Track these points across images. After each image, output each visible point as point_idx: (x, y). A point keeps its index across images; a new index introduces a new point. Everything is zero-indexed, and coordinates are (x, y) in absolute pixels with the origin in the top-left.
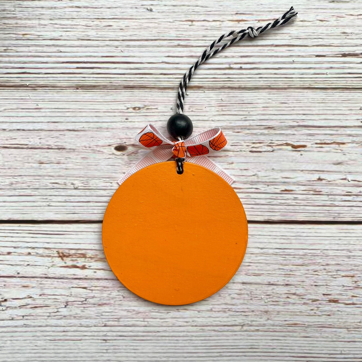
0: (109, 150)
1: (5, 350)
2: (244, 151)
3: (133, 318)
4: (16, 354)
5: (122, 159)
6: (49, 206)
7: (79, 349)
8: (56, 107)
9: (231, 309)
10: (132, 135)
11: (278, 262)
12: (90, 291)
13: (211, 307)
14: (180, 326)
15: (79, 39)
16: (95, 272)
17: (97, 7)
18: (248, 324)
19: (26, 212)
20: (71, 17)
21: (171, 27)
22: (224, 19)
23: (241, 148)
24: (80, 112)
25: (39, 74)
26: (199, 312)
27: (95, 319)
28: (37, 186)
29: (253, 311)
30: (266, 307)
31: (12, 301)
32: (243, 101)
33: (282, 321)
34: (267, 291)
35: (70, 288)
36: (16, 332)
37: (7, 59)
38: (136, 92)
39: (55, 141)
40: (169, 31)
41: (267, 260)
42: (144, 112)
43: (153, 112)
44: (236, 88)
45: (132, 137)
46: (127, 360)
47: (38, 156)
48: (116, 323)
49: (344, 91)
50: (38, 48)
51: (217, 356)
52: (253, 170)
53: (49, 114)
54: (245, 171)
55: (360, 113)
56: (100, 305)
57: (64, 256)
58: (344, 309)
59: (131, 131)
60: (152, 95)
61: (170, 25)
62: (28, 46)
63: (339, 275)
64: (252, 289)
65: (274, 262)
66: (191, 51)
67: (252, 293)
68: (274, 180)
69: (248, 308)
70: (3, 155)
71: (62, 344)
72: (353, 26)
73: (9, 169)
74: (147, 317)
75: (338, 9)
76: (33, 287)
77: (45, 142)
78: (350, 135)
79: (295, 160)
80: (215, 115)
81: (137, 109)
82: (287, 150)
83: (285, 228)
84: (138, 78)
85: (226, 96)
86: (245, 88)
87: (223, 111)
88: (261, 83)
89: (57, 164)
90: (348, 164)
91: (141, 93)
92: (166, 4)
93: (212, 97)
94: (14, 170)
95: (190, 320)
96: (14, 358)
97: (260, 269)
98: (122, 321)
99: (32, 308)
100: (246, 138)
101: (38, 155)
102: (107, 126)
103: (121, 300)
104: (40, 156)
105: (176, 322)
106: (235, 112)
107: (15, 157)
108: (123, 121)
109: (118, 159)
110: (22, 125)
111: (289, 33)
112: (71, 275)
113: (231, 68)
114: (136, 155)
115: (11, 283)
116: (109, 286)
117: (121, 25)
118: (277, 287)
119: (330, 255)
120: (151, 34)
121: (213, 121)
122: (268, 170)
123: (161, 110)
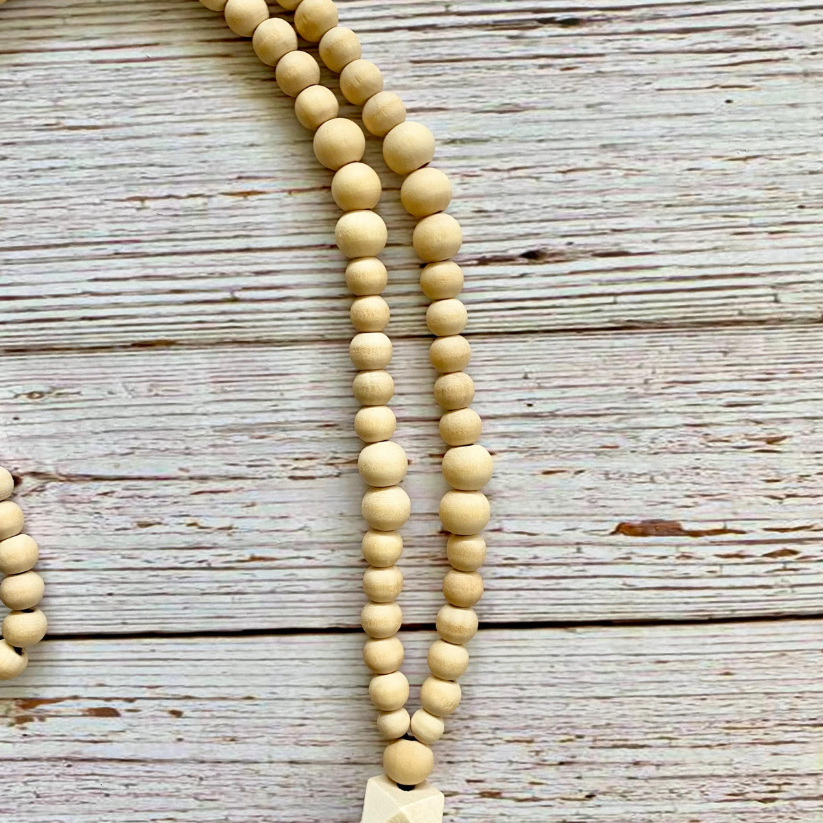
2: (278, 477)
9: (270, 816)
10: (29, 453)
11: (364, 714)
13: (226, 813)
21: (98, 214)
22: (211, 190)
23: (270, 471)
30: (344, 811)
32: (267, 370)
34: (345, 777)
40: (93, 224)
41: (339, 712)
42: (52, 403)
43: (71, 402)
44: (248, 342)
45: (29, 456)
49: (486, 340)
52: (300, 517)
55: (525, 385)
58: (515, 811)
59: (26, 444)
60: (66, 364)
61: (95, 211)
63: (500, 739)
64: (312, 775)
65: (356, 715)
66: (145, 266)
67: (313, 783)
68: (345, 538)
69: (305, 815)
72: (499, 195)
75: (465, 157)
78: (504, 435)
80: (207, 403)
81: (37, 395)
84: (33, 329)
85: (230, 359)
86: (268, 343)
87: (226, 392)
88: (304, 331)
90: (503, 497)
91: (41, 361)
92: (83, 165)
93: (198, 364)
97: (326, 731)
100: (280, 450)
103: (32, 803)
106: (251, 394)
108: (8, 423)
113: (235, 300)
114: (42, 494)
116: (5, 773)
118: (366, 769)
119: (478, 695)
120: (55, 233)
121: (204, 414)
122: (331, 517)
123: (87, 395)
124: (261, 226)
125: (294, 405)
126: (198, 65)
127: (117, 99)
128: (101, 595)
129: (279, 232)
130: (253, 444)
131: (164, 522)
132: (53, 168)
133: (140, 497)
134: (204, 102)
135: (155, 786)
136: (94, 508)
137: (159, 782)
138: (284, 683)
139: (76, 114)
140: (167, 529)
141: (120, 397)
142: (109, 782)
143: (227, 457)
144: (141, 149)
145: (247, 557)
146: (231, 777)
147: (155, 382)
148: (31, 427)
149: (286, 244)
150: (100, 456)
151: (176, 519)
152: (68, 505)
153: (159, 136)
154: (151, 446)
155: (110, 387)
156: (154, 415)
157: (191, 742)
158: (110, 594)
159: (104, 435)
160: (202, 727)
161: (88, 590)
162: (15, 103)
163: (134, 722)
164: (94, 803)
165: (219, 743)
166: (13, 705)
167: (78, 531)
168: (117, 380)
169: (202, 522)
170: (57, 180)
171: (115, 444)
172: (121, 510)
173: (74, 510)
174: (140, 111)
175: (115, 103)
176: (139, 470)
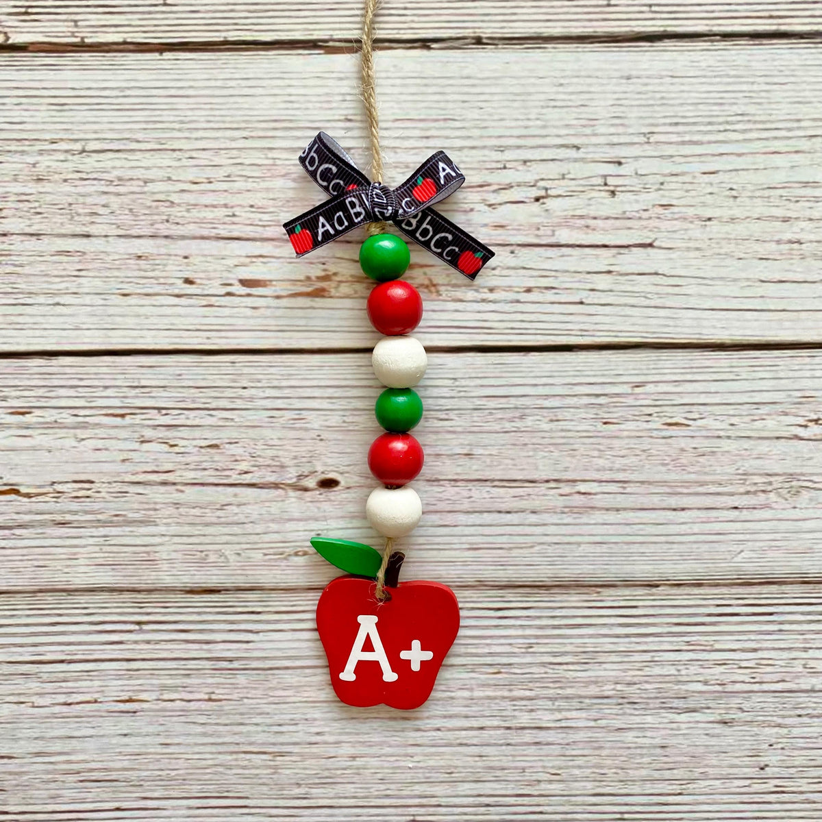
0: (349, 480)
1: (540, 101)
2: (103, 483)
3: (295, 165)
4: (518, 91)
5: (325, 465)
6: (455, 379)
7: (398, 102)
8: (442, 552)
9: (108, 185)
10: (308, 507)
11: (25, 280)
13: (146, 189)
14: (204, 150)
18: (74, 154)
19: (496, 368)
21: (245, 690)
22: (157, 704)
23: (110, 488)
25: (473, 609)
26: (169, 179)
27: (367, 164)
28: (476, 413)
29: (65, 181)
30: (41, 190)
31: (526, 198)
32: (113, 569)
33: (8, 162)
34: (41, 223)
36: (519, 137)
37: (528, 632)
38: (302, 582)
39: (444, 494)
40: (249, 683)
41: (47, 282)
42: (288, 547)
44: (128, 591)
45: (309, 504)
46: (304, 81)
47: (475, 467)
50: (474, 651)
51: (128, 88)
52: (85, 449)
53: (455, 540)
54: (100, 447)
57: (427, 287)
59: (311, 514)
60: (275, 578)
61: (248, 693)
62: (491, 654)
64: (70, 224)
65: (32, 279)
66: (209, 651)
67: (69, 217)
68: (46, 431)
69: (76, 186)
70: (537, 469)
71: (429, 112)
73: (525, 445)
74: (268, 167)
76: (485, 225)
77: (462, 491)
79: (12, 469)
80: (161, 544)
81: (300, 553)
82: (28, 486)
83: (18, 344)
85: (142, 578)
86: (112, 590)
87: (147, 553)
88: (83, 599)
89: (440, 453)
92: (256, 726)
93: (168, 575)
94: (517, 443)
95: (185, 162)
96: (523, 85)
97: (58, 265)
99: (489, 185)
100: (102, 505)
101: (474, 469)
102: (354, 521)
104: (470, 468)
105: (213, 158)
106: (125, 550)
107: (515, 465)
110: (503, 521)
111: (42, 682)
112: (415, 250)
113: (139, 623)
114: (300, 473)
115: (525, 233)
118: (22, 229)
120: (279, 678)
121: (163, 535)
122: (58, 449)
123: (258, 553)
124: (118, 677)
125: (91, 541)
126: (167, 793)
127: (229, 772)
128: (253, 387)
129: (104, 673)
130: (125, 510)
131: (197, 449)
132: (280, 725)
133: (217, 470)
134: (162, 767)
135: (209, 214)
136: (256, 461)
137: (205, 218)
138: (95, 308)
139: (260, 763)
140: (195, 443)
141: (232, 550)
142: (250, 219)
143: (145, 500)
144: (211, 735)
145: (128, 417)
146: (142, 223)
147: (203, 562)
148: (306, 528)
149: (99, 664)
150: (249, 504)
151: (187, 451)
152: (278, 464)
153: (196, 744)
154: (207, 511)
155: (239, 559)
156: (204, 535)
157: (176, 255)
158: (245, 388)
159: (246, 521)
160: (167, 269)
161: (264, 392)
162: (308, 772)
163: (225, 274)
164: (264, 199)
165: (152, 254)
166: (333, 292)
167: (271, 443)
168: (233, 564)
169: (165, 448)
170: (276, 717)
171: (236, 514)
172: (233, 459)
173: (273, 460)
174: (210, 762)
175: (230, 769)
176: (217, 492)
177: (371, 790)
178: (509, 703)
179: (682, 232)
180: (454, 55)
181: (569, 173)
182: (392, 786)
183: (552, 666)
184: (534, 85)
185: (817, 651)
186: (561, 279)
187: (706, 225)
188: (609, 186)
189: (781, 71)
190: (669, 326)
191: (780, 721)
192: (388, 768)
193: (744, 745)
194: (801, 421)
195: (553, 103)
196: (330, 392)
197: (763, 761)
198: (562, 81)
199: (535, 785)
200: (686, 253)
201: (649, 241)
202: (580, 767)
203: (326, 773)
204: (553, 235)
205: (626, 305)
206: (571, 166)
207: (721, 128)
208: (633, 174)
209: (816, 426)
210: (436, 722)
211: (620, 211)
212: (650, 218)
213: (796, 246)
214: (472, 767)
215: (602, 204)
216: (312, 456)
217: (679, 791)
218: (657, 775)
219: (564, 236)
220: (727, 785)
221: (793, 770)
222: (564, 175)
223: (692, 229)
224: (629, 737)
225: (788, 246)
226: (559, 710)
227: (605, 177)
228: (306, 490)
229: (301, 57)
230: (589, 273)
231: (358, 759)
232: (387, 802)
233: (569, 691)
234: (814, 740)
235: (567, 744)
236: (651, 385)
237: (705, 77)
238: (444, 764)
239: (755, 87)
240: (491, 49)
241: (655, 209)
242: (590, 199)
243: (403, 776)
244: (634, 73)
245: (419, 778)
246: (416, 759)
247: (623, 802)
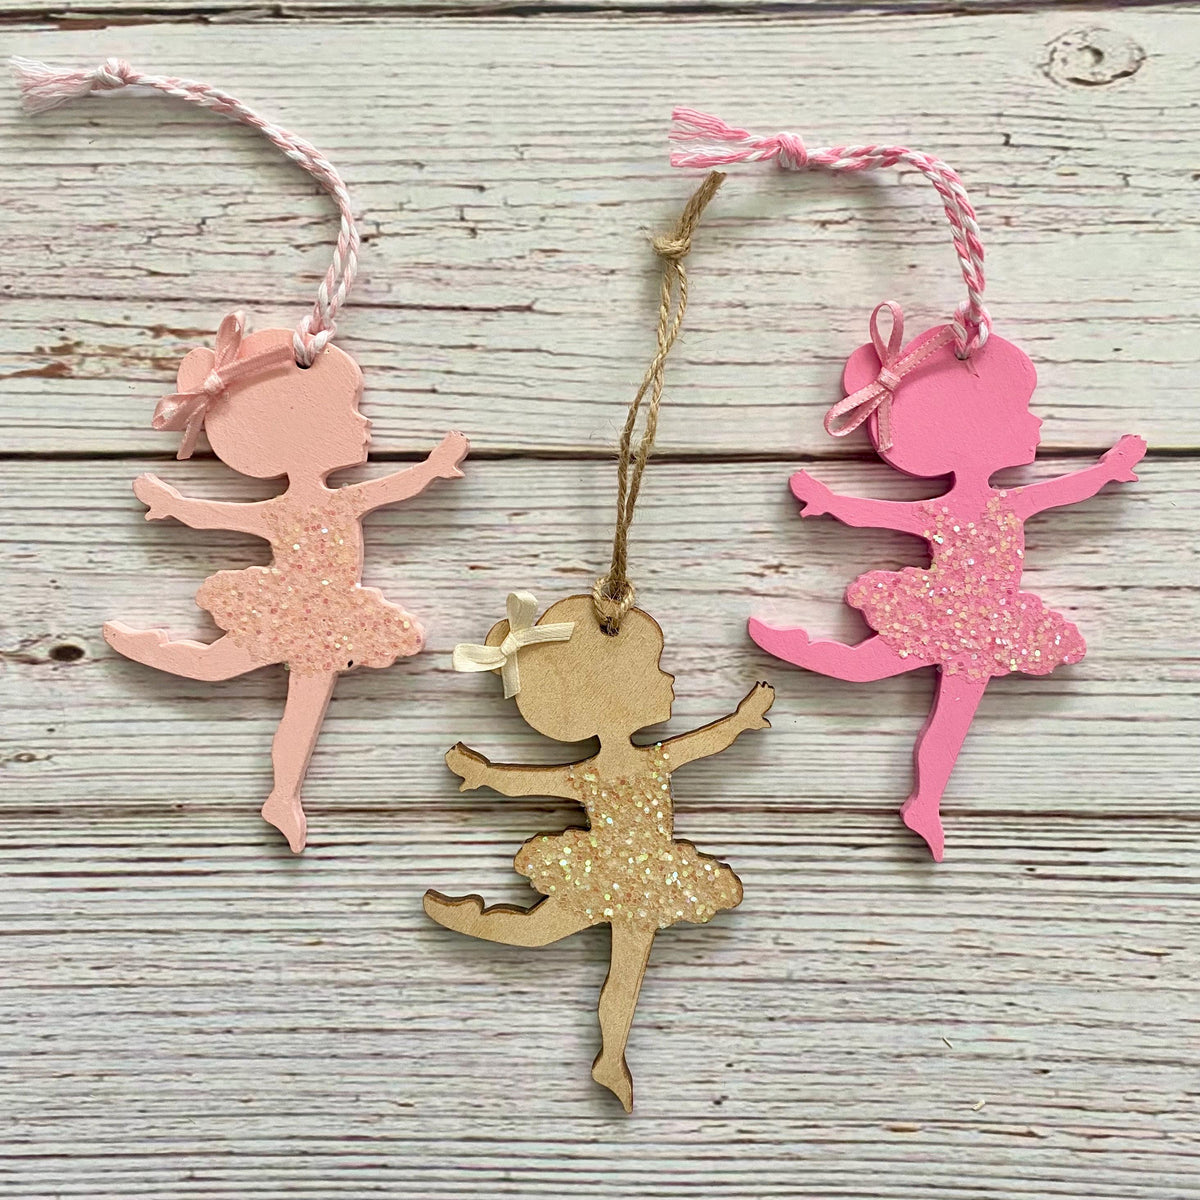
0: (96, 649)
1: (365, 98)
3: (20, 188)
4: (334, 84)
5: (63, 625)
8: (235, 758)
12: (137, 264)
15: (177, 932)
16: (127, 318)
17: (133, 1016)
20: (197, 989)
24: (172, 747)
27: (122, 187)
35: (194, 273)
36: (336, 149)
37: (362, 880)
38: (26, 801)
48: (66, 174)
50: (281, 909)
56: (111, 226)
62: (307, 914)
76: (292, 275)
96: (341, 75)
98: (50, 179)
99: (295, 218)
102: (104, 710)
109: (72, 626)
112: (191, 310)
117: (68, 970)
177: (127, 1129)
178: (334, 991)
179: (574, 290)
180: (243, 32)
181: (409, 202)
182: (159, 1122)
183: (398, 934)
184: (356, 75)
185: (794, 918)
186: (402, 355)
187: (607, 281)
188: (467, 221)
189: (709, 59)
190: (557, 427)
191: (742, 1026)
192: (153, 1093)
193: (689, 1064)
194: (755, 568)
195: (384, 102)
196: (70, 517)
197: (718, 1090)
198: (396, 70)
199: (375, 1122)
200: (579, 321)
201: (525, 302)
202: (442, 1094)
203: (58, 1102)
204: (389, 291)
205: (496, 396)
206: (412, 191)
207: (626, 140)
208: (501, 204)
209: (776, 576)
210: (225, 1019)
211: (483, 259)
212: (527, 269)
213: (738, 311)
214: (278, 1092)
215: (458, 247)
216: (44, 612)
217: (593, 1137)
218: (558, 1109)
219: (405, 292)
220: (666, 1129)
221: (764, 1106)
222: (401, 204)
223: (587, 286)
224: (515, 1046)
225: (726, 312)
226: (410, 1003)
227: (461, 208)
228: (34, 662)
229: (26, 35)
230: (442, 347)
231: (106, 1078)
232: (151, 1147)
233: (422, 974)
234: (794, 1059)
235: (423, 1058)
236: (537, 512)
237: (600, 66)
238: (236, 1087)
239: (673, 82)
240: (295, 23)
241: (533, 255)
242: (440, 240)
243: (175, 1106)
244: (500, 60)
245: (200, 1109)
246: (195, 1077)
247: (508, 1152)
